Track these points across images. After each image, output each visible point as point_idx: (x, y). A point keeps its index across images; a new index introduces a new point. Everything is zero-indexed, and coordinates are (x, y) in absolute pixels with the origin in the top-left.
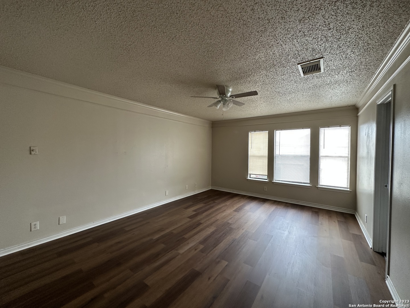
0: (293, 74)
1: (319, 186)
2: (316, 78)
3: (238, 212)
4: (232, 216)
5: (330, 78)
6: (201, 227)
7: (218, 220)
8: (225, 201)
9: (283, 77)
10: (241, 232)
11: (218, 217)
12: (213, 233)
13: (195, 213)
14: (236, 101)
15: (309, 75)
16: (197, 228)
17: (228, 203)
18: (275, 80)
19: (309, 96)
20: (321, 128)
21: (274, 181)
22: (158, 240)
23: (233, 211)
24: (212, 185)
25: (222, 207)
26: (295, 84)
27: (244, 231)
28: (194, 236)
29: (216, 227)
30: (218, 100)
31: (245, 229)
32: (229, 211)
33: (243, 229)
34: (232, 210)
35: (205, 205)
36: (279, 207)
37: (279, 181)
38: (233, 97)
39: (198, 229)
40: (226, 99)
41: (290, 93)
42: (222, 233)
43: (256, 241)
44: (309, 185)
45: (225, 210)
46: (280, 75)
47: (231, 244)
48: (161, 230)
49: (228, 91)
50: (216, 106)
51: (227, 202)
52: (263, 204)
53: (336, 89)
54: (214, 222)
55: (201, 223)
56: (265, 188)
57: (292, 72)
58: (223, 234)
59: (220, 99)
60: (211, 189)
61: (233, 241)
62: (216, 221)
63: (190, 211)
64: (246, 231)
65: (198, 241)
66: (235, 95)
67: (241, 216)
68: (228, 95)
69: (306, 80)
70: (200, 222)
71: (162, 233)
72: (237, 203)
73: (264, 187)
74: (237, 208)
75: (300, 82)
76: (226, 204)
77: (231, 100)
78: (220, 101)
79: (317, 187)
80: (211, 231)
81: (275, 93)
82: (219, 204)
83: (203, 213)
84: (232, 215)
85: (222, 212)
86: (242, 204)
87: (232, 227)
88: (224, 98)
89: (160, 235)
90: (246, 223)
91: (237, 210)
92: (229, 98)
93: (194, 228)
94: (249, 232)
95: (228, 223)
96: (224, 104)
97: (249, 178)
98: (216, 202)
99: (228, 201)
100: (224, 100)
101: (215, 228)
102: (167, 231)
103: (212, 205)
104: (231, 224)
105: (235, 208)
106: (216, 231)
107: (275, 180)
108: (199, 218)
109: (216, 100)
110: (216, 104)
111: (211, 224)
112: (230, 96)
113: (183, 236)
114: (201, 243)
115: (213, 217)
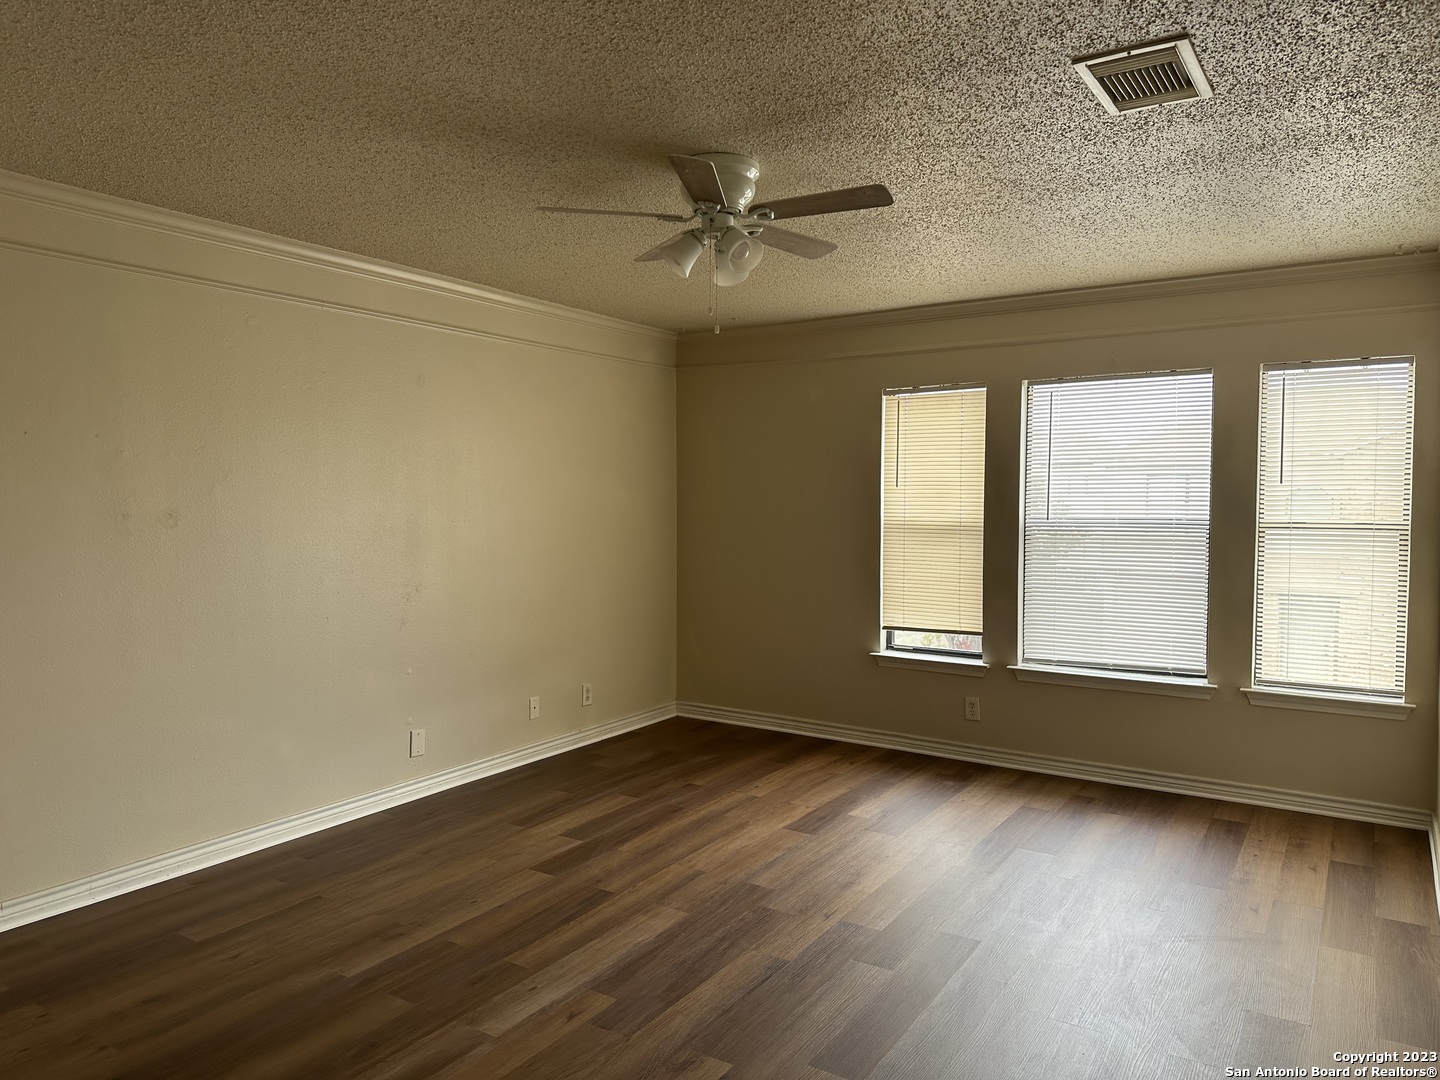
0: (1064, 101)
1: (1255, 688)
2: (1186, 119)
3: (813, 831)
4: (776, 855)
5: (1256, 121)
6: (606, 910)
7: (700, 873)
8: (749, 777)
9: (1014, 114)
10: (819, 927)
11: (703, 860)
12: (669, 937)
13: (579, 842)
14: (786, 233)
15: (1150, 108)
16: (584, 917)
17: (763, 788)
18: (982, 128)
19: (1181, 202)
20: (1269, 368)
21: (1021, 666)
22: (369, 979)
23: (787, 827)
24: (682, 695)
25: (729, 811)
26: (1092, 148)
27: (833, 922)
28: (567, 954)
29: (687, 911)
30: (688, 226)
31: (840, 916)
32: (761, 831)
33: (827, 917)
34: (784, 825)
35: (635, 800)
36: (1037, 805)
37: (1048, 662)
38: (765, 216)
39: (590, 921)
40: (732, 222)
41: (1075, 187)
42: (716, 934)
43: (890, 968)
44: (1206, 681)
45: (742, 826)
46: (998, 107)
47: (756, 987)
48: (387, 932)
49: (740, 181)
50: (679, 264)
51: (757, 783)
52: (958, 790)
53: (1307, 169)
54: (677, 888)
55: (607, 895)
56: (972, 705)
57: (1056, 93)
58: (723, 939)
59: (697, 223)
60: (675, 715)
61: (769, 973)
62: (692, 878)
63: (552, 836)
64: (843, 924)
65: (585, 979)
66: (773, 206)
67: (826, 851)
68: (742, 202)
69: (1140, 128)
70: (601, 886)
71: (394, 950)
72: (813, 786)
73: (969, 699)
74: (809, 814)
75: (1109, 138)
76: (752, 793)
77: (760, 226)
78: (694, 236)
79: (1245, 693)
80: (660, 931)
81: (997, 186)
82: (713, 793)
83: (622, 842)
84: (777, 850)
85: (726, 834)
86: (842, 791)
87: (771, 906)
88: (719, 218)
89: (382, 960)
90: (847, 886)
91: (811, 824)
92: (743, 217)
93: (568, 920)
94: (858, 927)
95: (755, 888)
96: (719, 251)
97: (884, 652)
98: (699, 783)
99: (762, 775)
100: (719, 230)
101: (682, 915)
102: (422, 937)
103: (673, 801)
104: (767, 893)
105: (798, 814)
106: (683, 927)
107: (1025, 660)
108: (595, 868)
109: (675, 230)
110: (677, 249)
111: (663, 897)
112: (752, 209)
113: (507, 959)
114: (601, 985)
115: (676, 860)
